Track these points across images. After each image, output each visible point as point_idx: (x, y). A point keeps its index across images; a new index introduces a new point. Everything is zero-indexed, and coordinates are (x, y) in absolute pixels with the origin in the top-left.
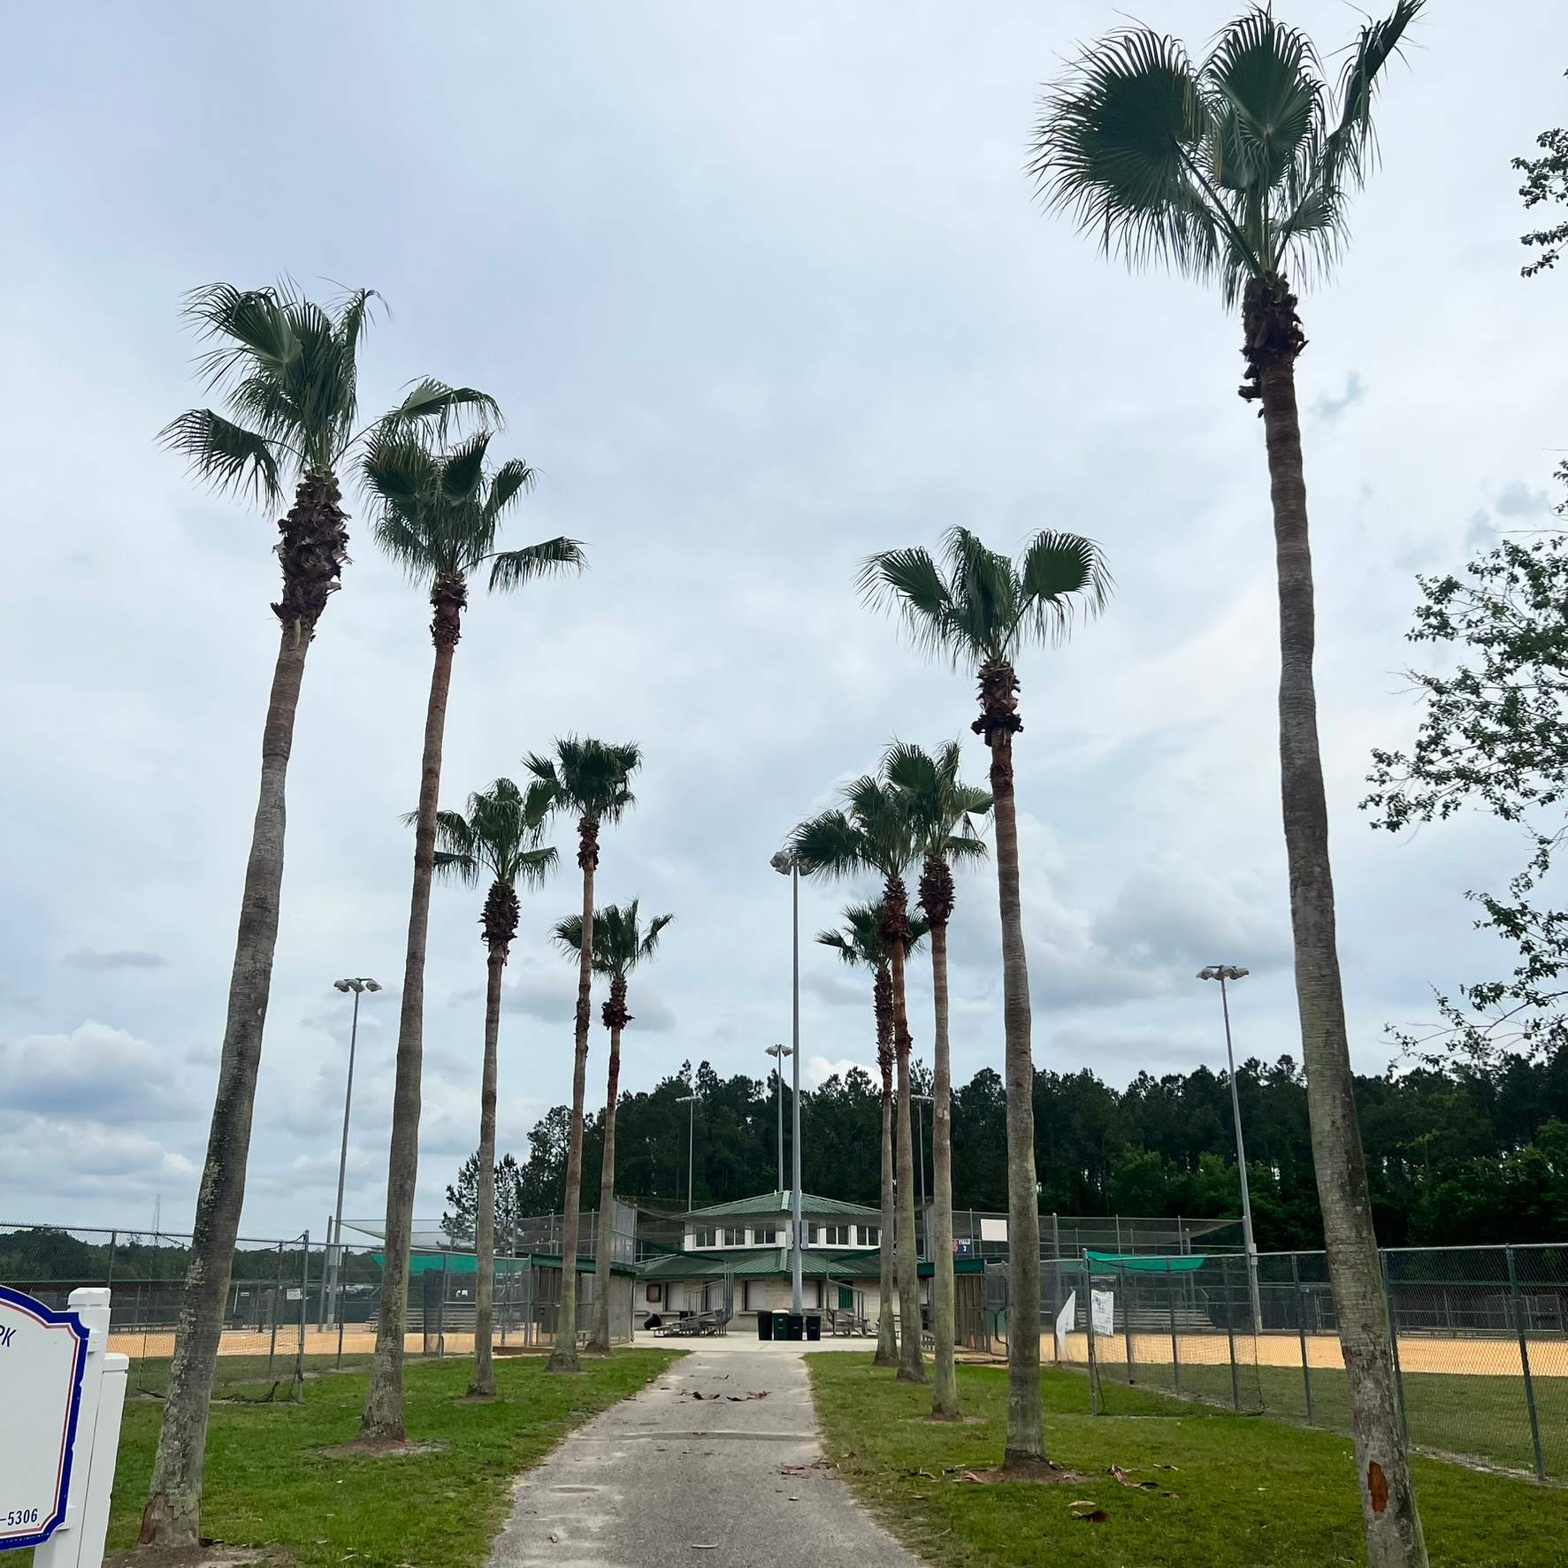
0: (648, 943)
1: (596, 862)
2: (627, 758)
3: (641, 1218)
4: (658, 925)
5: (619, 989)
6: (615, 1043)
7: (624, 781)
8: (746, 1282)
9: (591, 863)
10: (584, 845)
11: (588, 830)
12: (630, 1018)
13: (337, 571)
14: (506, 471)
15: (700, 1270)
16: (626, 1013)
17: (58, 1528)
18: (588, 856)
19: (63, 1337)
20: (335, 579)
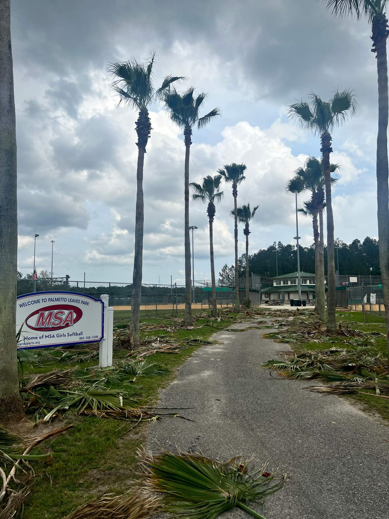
0: (253, 214)
1: (237, 195)
2: (242, 168)
3: (262, 279)
4: (255, 209)
5: (247, 226)
6: (247, 239)
7: (243, 174)
8: (289, 293)
10: (233, 191)
11: (235, 187)
12: (250, 232)
13: (149, 133)
14: (199, 97)
15: (277, 291)
16: (249, 231)
17: (102, 339)
18: (235, 193)
19: (99, 304)
20: (149, 135)
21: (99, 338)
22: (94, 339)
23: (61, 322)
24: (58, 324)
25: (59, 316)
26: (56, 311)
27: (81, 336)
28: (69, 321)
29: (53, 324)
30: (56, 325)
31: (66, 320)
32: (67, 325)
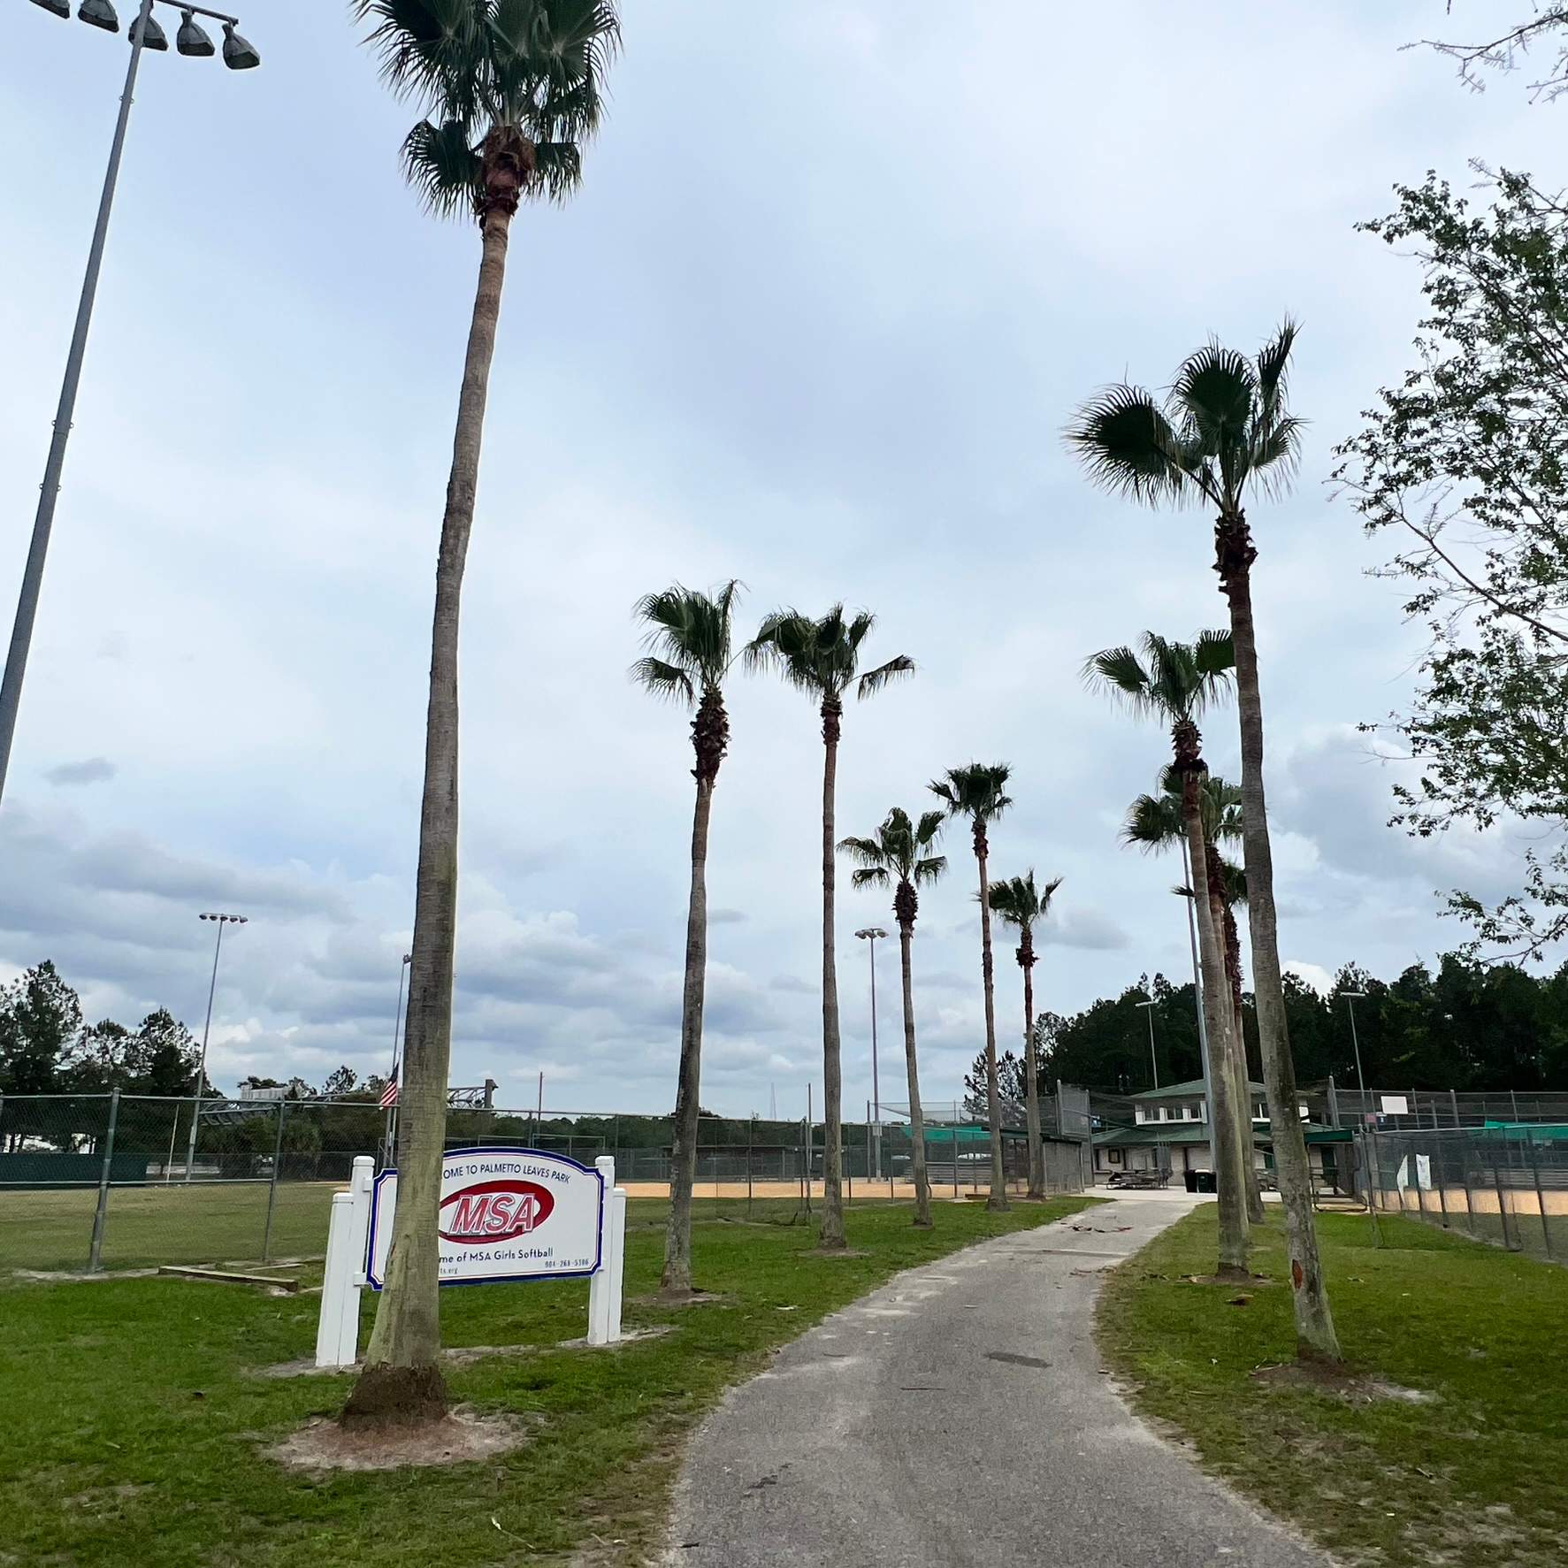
0: (1044, 907)
1: (987, 852)
2: (999, 775)
4: (1050, 889)
5: (1027, 938)
6: (1028, 978)
7: (1000, 792)
8: (1186, 1148)
9: (983, 854)
10: (976, 841)
11: (979, 829)
12: (1037, 959)
13: (724, 745)
14: (856, 622)
15: (1142, 1139)
16: (1034, 955)
17: (598, 1268)
18: (981, 848)
19: (592, 1179)
20: (724, 751)
21: (589, 1265)
22: (578, 1267)
23: (505, 1223)
24: (498, 1228)
25: (501, 1207)
26: (495, 1195)
27: (548, 1259)
28: (523, 1220)
29: (489, 1226)
30: (494, 1229)
31: (517, 1219)
32: (519, 1231)
